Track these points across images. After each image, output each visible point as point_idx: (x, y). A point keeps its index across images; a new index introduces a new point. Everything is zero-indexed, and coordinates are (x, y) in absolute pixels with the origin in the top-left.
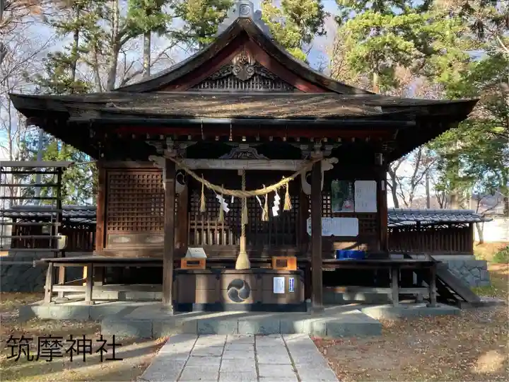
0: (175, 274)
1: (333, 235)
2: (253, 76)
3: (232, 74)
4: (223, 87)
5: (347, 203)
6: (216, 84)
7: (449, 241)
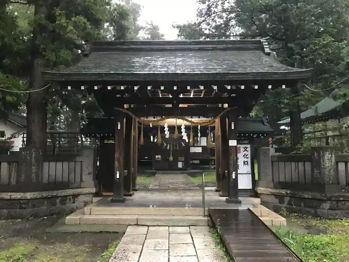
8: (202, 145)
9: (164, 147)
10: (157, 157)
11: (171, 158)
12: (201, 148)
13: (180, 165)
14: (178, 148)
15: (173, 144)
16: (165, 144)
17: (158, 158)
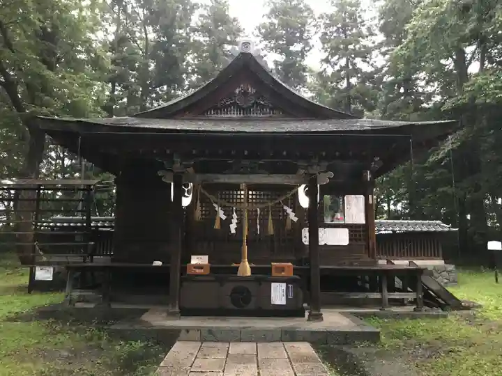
0: (182, 281)
1: (326, 244)
2: (253, 104)
3: (235, 102)
4: (227, 114)
5: (339, 215)
6: (221, 111)
7: (431, 249)
8: (348, 221)
9: (217, 226)
10: (195, 260)
11: (246, 268)
12: (346, 231)
13: (278, 294)
14: (271, 230)
15: (252, 215)
16: (222, 215)
17: (200, 267)
